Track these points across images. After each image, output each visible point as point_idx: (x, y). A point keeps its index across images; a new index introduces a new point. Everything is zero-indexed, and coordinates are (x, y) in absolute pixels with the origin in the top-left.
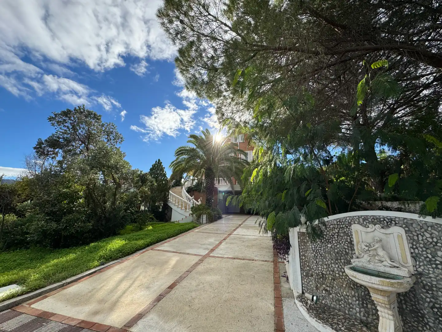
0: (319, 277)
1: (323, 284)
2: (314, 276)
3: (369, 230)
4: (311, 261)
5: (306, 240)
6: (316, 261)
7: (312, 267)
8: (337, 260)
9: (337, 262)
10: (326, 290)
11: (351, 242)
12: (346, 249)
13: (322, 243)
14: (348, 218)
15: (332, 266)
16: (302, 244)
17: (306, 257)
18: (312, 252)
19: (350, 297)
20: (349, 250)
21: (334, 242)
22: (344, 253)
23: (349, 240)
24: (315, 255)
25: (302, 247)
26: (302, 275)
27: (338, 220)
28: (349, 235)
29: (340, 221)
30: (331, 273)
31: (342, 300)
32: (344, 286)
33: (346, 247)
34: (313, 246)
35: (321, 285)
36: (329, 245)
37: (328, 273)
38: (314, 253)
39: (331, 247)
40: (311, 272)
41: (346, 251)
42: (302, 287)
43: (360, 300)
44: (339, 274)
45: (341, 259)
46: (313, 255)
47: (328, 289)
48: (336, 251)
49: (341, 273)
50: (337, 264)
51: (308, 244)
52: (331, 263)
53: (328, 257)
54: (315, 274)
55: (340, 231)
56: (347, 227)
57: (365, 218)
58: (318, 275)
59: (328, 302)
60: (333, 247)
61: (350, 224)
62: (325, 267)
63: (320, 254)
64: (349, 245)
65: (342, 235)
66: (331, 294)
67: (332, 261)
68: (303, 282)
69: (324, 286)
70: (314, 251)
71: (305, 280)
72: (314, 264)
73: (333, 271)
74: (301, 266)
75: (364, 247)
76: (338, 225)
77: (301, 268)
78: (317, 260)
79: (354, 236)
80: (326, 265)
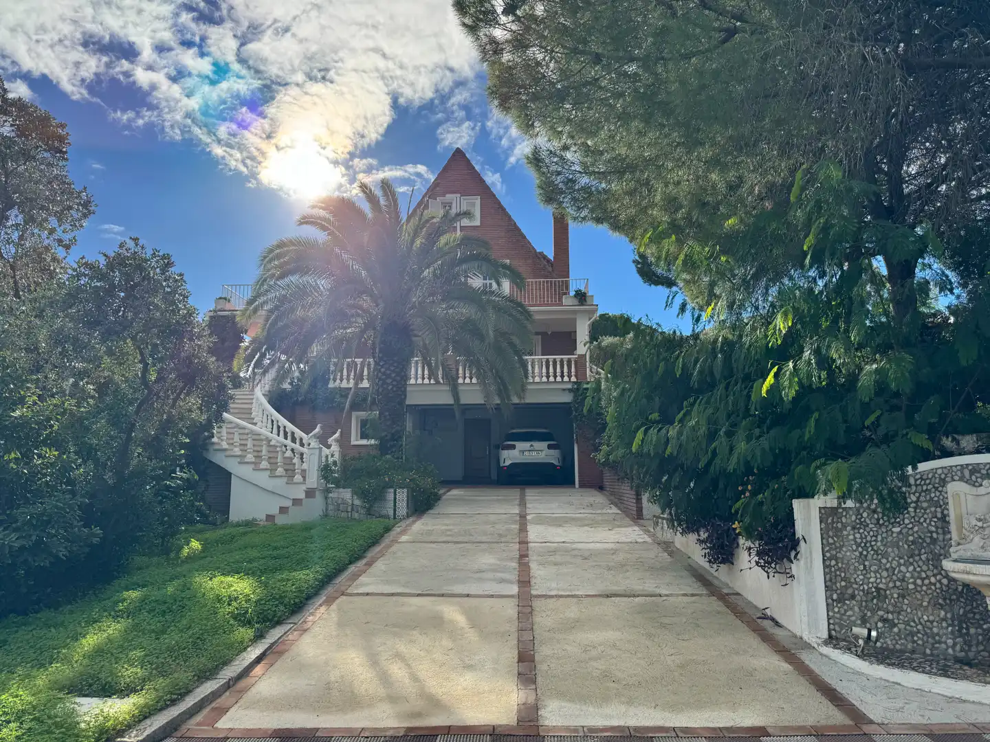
0: (870, 596)
1: (879, 609)
2: (858, 598)
3: (982, 490)
4: (852, 567)
5: (839, 525)
6: (865, 566)
7: (852, 580)
8: (912, 556)
9: (911, 560)
10: (885, 620)
11: (944, 519)
12: (931, 532)
13: (881, 525)
14: (939, 471)
15: (900, 571)
16: (831, 533)
17: (839, 561)
18: (854, 547)
19: (935, 624)
20: (938, 533)
21: (907, 521)
22: (928, 540)
23: (939, 515)
24: (861, 553)
25: (831, 541)
26: (830, 601)
27: (918, 476)
28: (942, 504)
29: (921, 478)
30: (898, 584)
31: (919, 632)
32: (925, 604)
33: (934, 529)
34: (858, 536)
35: (874, 612)
36: (896, 530)
37: (891, 585)
38: (860, 549)
39: (900, 532)
40: (850, 591)
41: (931, 537)
42: (829, 624)
43: (956, 623)
44: (914, 583)
45: (919, 555)
46: (857, 553)
47: (890, 616)
48: (911, 538)
49: (919, 582)
50: (911, 564)
51: (845, 533)
52: (900, 565)
53: (892, 554)
54: (861, 593)
55: (922, 499)
56: (936, 489)
57: (975, 469)
58: (868, 593)
59: (889, 643)
60: (904, 531)
61: (943, 482)
62: (885, 574)
63: (872, 550)
64: (939, 524)
65: (925, 505)
66: (895, 625)
67: (902, 561)
68: (831, 614)
69: (881, 613)
70: (858, 545)
71: (836, 610)
72: (859, 573)
73: (903, 580)
74: (825, 582)
75: (974, 522)
76: (916, 485)
77: (826, 586)
78: (867, 563)
79: (951, 507)
80: (887, 570)
